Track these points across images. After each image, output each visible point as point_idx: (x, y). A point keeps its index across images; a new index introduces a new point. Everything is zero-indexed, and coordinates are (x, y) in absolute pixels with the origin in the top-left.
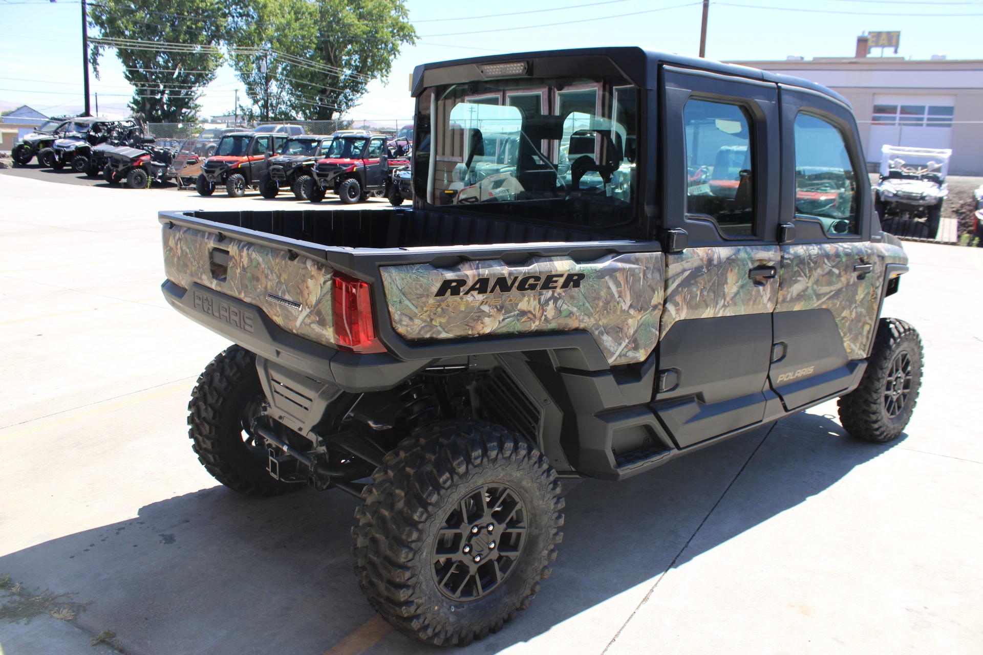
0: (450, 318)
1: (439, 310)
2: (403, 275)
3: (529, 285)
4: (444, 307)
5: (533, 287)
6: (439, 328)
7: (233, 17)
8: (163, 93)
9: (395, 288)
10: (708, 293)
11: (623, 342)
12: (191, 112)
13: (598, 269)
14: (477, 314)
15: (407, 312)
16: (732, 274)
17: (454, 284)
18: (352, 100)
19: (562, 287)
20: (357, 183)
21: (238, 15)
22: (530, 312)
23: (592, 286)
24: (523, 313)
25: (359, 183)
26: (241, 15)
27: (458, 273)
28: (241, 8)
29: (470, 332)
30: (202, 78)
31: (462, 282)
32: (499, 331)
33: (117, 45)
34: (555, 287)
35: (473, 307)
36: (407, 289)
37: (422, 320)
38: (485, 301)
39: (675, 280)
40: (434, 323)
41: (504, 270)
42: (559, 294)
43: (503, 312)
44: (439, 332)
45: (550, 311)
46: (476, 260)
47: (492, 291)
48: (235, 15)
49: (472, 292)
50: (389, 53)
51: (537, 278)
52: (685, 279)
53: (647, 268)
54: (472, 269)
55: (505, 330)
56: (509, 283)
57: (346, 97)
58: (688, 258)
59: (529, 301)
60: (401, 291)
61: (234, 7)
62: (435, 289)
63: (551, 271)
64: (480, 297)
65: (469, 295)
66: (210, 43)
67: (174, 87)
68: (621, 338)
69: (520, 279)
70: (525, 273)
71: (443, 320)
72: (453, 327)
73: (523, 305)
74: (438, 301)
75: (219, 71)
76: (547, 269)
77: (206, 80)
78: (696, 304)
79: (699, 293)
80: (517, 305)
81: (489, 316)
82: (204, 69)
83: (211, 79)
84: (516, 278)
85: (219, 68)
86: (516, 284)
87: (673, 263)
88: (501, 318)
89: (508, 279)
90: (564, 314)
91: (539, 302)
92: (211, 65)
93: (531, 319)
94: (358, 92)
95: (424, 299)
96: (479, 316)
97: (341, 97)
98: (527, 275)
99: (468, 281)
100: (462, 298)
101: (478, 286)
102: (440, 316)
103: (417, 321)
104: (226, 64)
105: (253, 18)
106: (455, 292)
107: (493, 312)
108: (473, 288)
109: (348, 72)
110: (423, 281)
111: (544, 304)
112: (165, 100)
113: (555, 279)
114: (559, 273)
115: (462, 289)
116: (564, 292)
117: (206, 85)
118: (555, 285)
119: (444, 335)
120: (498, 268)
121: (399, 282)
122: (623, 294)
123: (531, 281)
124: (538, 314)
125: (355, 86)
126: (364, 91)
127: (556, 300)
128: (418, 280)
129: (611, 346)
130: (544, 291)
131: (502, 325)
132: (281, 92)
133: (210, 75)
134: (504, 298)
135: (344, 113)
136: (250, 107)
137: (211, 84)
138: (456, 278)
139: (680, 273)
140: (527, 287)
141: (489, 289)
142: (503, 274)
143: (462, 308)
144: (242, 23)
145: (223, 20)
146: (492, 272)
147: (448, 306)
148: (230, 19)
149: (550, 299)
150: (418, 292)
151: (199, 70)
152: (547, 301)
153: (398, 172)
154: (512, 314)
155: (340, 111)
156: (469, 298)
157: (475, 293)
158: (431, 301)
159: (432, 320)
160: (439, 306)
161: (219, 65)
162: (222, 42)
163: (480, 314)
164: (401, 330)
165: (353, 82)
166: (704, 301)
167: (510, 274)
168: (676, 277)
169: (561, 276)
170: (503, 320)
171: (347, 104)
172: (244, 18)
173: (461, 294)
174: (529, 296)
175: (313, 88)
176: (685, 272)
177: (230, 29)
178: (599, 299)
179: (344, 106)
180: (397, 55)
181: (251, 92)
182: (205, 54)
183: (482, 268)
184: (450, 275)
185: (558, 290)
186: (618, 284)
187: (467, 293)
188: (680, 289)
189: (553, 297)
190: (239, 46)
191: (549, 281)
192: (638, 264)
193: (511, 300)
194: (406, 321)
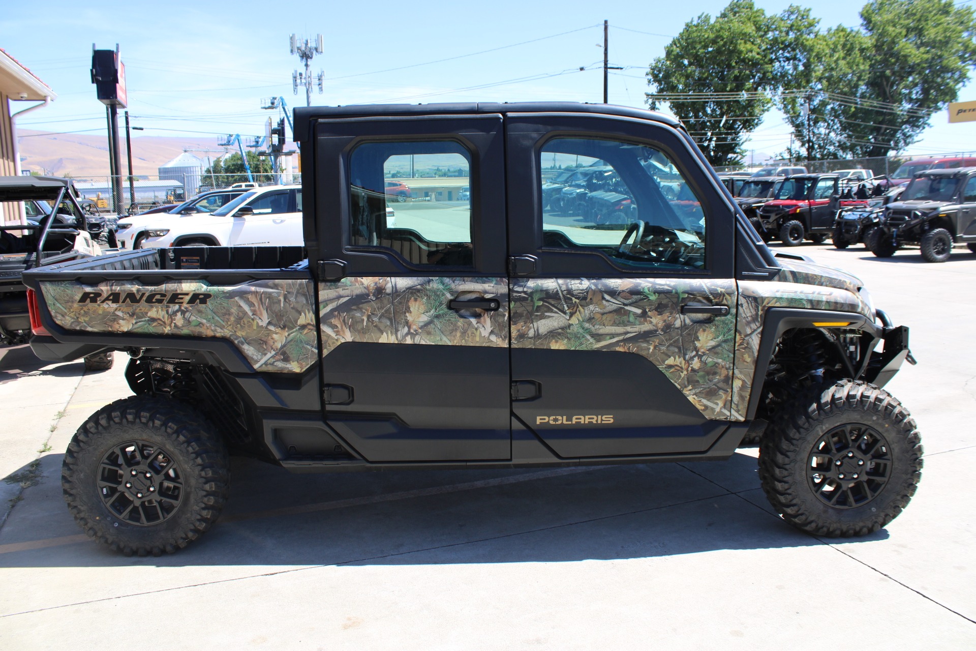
0: (91, 318)
1: (82, 312)
2: (54, 288)
3: (156, 299)
4: (86, 310)
5: (159, 301)
6: (84, 324)
7: (780, 62)
8: (710, 140)
9: (49, 295)
10: (379, 319)
11: (269, 353)
12: (737, 157)
13: (225, 291)
14: (113, 317)
15: (60, 311)
16: (417, 303)
17: (92, 295)
18: (910, 136)
19: (189, 303)
20: (801, 224)
21: (784, 59)
22: (159, 319)
23: (221, 304)
24: (153, 320)
25: (803, 225)
26: (788, 59)
27: (96, 288)
28: (789, 52)
29: (110, 329)
30: (749, 124)
31: (98, 295)
32: (135, 331)
33: (670, 99)
34: (182, 303)
35: (109, 312)
36: (57, 297)
37: (71, 317)
38: (119, 308)
39: (327, 305)
40: (80, 320)
41: (134, 288)
42: (186, 308)
43: (135, 317)
44: (86, 327)
45: (179, 320)
46: (113, 280)
47: (124, 302)
48: (781, 59)
49: (107, 302)
50: (957, 81)
51: (163, 295)
52: (340, 305)
53: (289, 293)
54: (107, 286)
55: (140, 330)
56: (138, 297)
57: (904, 134)
58: (346, 286)
59: (157, 311)
60: (54, 297)
61: (781, 52)
62: (78, 297)
63: (177, 290)
64: (114, 306)
65: (105, 304)
66: (756, 89)
67: (721, 134)
68: (266, 350)
69: (147, 294)
70: (151, 291)
71: (87, 319)
72: (96, 324)
73: (153, 313)
74: (81, 306)
75: (765, 117)
76: (172, 288)
77: (753, 125)
78: (363, 329)
79: (365, 319)
80: (147, 313)
81: (123, 319)
82: (751, 115)
83: (757, 124)
84: (143, 294)
85: (766, 113)
86: (144, 298)
87: (323, 290)
88: (134, 321)
89: (136, 294)
90: (193, 324)
91: (167, 312)
92: (757, 111)
93: (161, 325)
94: (918, 127)
95: (70, 304)
96: (116, 318)
97: (899, 135)
98: (154, 293)
99: (103, 294)
100: (99, 305)
101: (111, 298)
102: (83, 316)
103: (67, 318)
104: (773, 109)
105: (800, 61)
106: (94, 300)
107: (126, 316)
108: (107, 299)
109: (907, 106)
110: (69, 292)
111: (173, 314)
112: (711, 147)
113: (180, 296)
114: (183, 292)
115: (98, 299)
116: (191, 306)
117: (753, 130)
118: (181, 301)
119: (89, 329)
120: (129, 286)
121: (52, 292)
122: (258, 313)
123: (158, 297)
124: (168, 322)
125: (915, 121)
126: (926, 126)
127: (183, 313)
128: (65, 291)
129: (253, 355)
130: (171, 305)
131: (136, 326)
132: (830, 132)
133: (756, 120)
134: (134, 307)
135: (901, 151)
136: (797, 149)
137: (757, 129)
138: (94, 291)
139: (334, 299)
140: (154, 300)
141: (121, 301)
142: (132, 291)
143: (101, 312)
144: (789, 67)
145: (770, 66)
146: (122, 289)
147: (89, 309)
148: (777, 64)
149: (177, 311)
150: (66, 299)
151: (745, 116)
152: (175, 313)
153: (843, 213)
154: (143, 319)
155: (896, 148)
156: (105, 305)
157: (110, 303)
158: (76, 305)
159: (78, 318)
160: (82, 309)
161: (766, 110)
162: (768, 88)
163: (115, 317)
164: (58, 322)
165: (912, 117)
166: (376, 326)
167: (138, 291)
168: (328, 302)
169: (187, 294)
170: (136, 323)
171: (905, 142)
172: (791, 62)
173: (98, 302)
174: (156, 307)
175: (866, 127)
176: (342, 299)
177: (776, 74)
178: (229, 315)
179: (901, 144)
180: (967, 83)
181: (799, 134)
182: (752, 100)
183: (115, 285)
184: (88, 289)
185: (185, 305)
186: (251, 304)
187: (103, 302)
188: (336, 313)
189: (179, 310)
190: (786, 89)
191: (175, 298)
192: (277, 289)
193: (141, 310)
194: (60, 317)
